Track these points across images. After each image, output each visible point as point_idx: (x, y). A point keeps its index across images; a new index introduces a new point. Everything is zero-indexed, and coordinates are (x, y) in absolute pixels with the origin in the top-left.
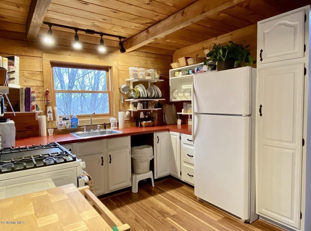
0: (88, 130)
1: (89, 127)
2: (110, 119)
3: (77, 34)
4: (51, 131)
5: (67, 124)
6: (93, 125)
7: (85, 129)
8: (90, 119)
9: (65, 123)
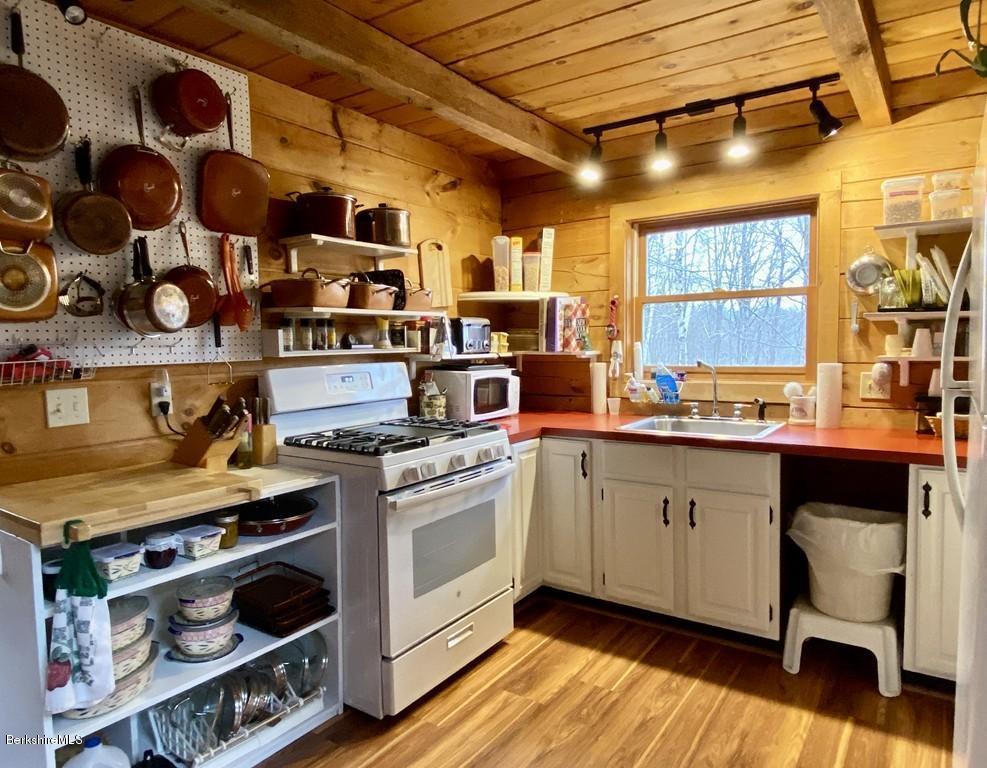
0: (704, 414)
1: (707, 405)
2: (783, 386)
3: (664, 131)
4: (615, 403)
5: (649, 389)
6: (719, 399)
7: (695, 410)
8: (712, 382)
9: (643, 385)
